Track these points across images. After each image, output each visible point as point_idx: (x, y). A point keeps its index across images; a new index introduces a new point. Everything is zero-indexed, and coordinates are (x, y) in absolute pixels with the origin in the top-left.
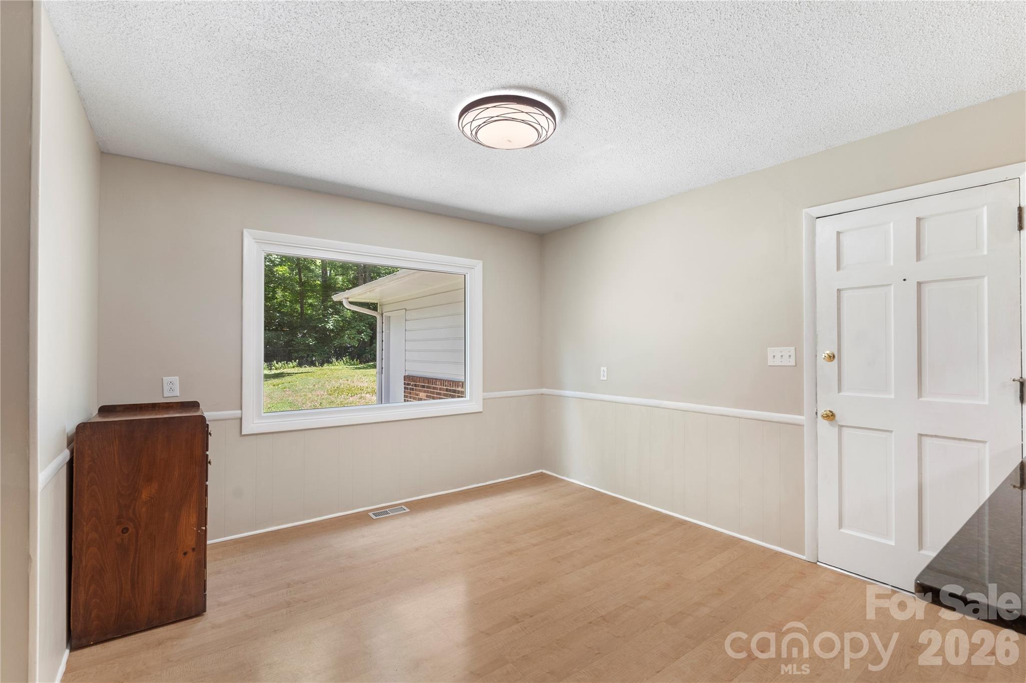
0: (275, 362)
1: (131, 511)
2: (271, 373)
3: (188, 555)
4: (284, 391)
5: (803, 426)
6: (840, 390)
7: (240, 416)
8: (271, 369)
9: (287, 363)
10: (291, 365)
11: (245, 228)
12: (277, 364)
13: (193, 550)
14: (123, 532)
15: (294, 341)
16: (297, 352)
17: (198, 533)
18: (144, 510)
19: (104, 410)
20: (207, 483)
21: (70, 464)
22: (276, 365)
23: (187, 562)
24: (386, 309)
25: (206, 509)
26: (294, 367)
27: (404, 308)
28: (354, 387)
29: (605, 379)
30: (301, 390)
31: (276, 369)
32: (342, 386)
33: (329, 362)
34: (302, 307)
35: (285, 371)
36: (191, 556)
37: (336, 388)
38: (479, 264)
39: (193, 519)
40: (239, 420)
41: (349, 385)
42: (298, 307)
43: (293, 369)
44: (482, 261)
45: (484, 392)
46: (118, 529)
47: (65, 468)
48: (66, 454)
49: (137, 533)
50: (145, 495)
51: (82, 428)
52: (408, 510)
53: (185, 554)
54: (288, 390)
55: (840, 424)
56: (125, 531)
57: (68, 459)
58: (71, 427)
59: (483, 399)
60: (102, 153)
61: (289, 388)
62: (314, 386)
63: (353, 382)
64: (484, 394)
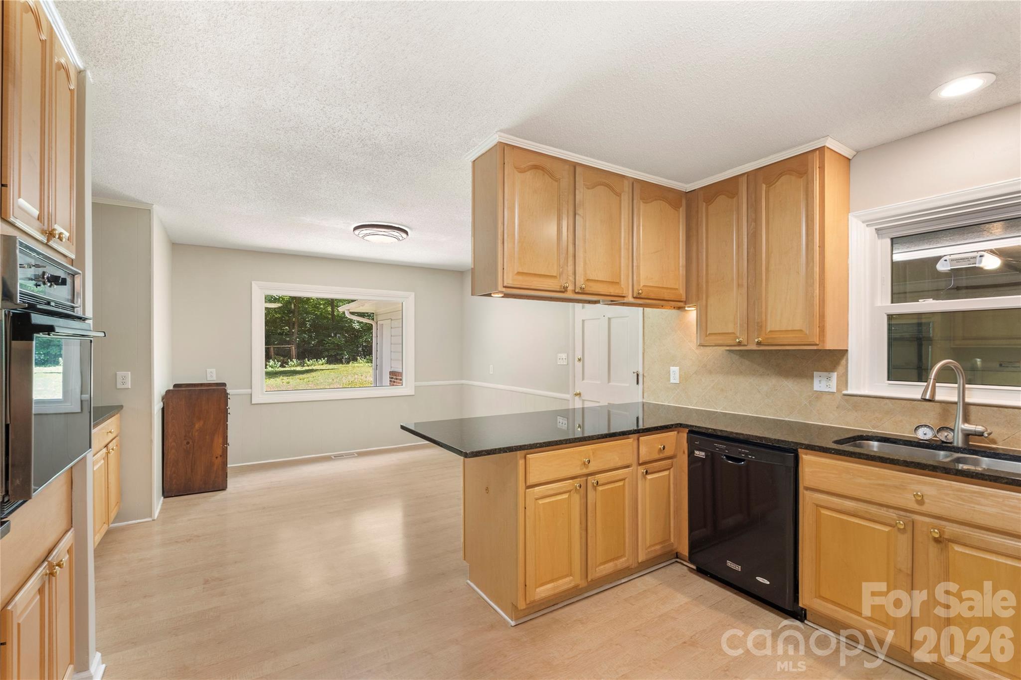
0: (306, 359)
1: (190, 434)
2: (302, 369)
3: (218, 458)
4: (307, 384)
5: (569, 400)
6: (583, 379)
7: (250, 393)
8: (304, 366)
9: (317, 360)
10: (320, 362)
11: (254, 280)
12: (309, 361)
13: (221, 456)
14: (187, 444)
15: (325, 340)
16: (328, 350)
17: (223, 448)
18: (197, 434)
19: (175, 386)
20: (228, 423)
21: (163, 409)
22: (307, 362)
23: (218, 462)
24: (380, 318)
25: (227, 436)
26: (322, 364)
27: (390, 318)
28: (366, 381)
29: (492, 373)
30: (322, 383)
31: (308, 366)
32: (356, 380)
33: (356, 360)
34: (333, 309)
35: (314, 368)
36: (219, 458)
37: (350, 382)
38: (412, 295)
39: (221, 440)
40: (250, 395)
41: (361, 379)
42: (329, 309)
43: (322, 366)
44: (413, 293)
45: (415, 381)
46: (185, 442)
47: (161, 410)
48: (162, 404)
49: (194, 445)
50: (197, 426)
51: (168, 392)
52: (356, 455)
53: (217, 458)
54: (311, 383)
55: (584, 399)
56: (188, 443)
57: (162, 407)
58: (163, 392)
59: (415, 387)
60: (173, 243)
61: (312, 382)
62: (333, 380)
63: (366, 377)
64: (416, 383)
